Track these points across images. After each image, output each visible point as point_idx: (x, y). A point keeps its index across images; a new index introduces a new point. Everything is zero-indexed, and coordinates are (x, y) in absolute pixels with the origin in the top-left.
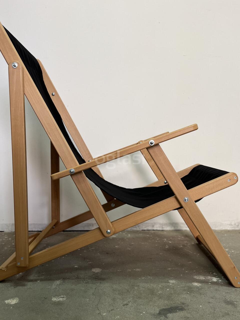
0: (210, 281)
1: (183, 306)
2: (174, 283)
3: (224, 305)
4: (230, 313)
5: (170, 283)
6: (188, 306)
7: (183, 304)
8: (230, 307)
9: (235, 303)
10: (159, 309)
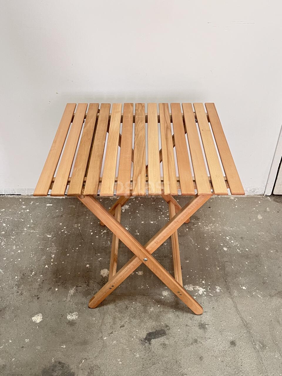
0: (197, 294)
1: (166, 329)
2: (166, 296)
3: (197, 329)
4: (198, 340)
5: (163, 296)
6: (169, 329)
7: (167, 326)
8: (201, 331)
9: (207, 326)
10: (147, 333)
